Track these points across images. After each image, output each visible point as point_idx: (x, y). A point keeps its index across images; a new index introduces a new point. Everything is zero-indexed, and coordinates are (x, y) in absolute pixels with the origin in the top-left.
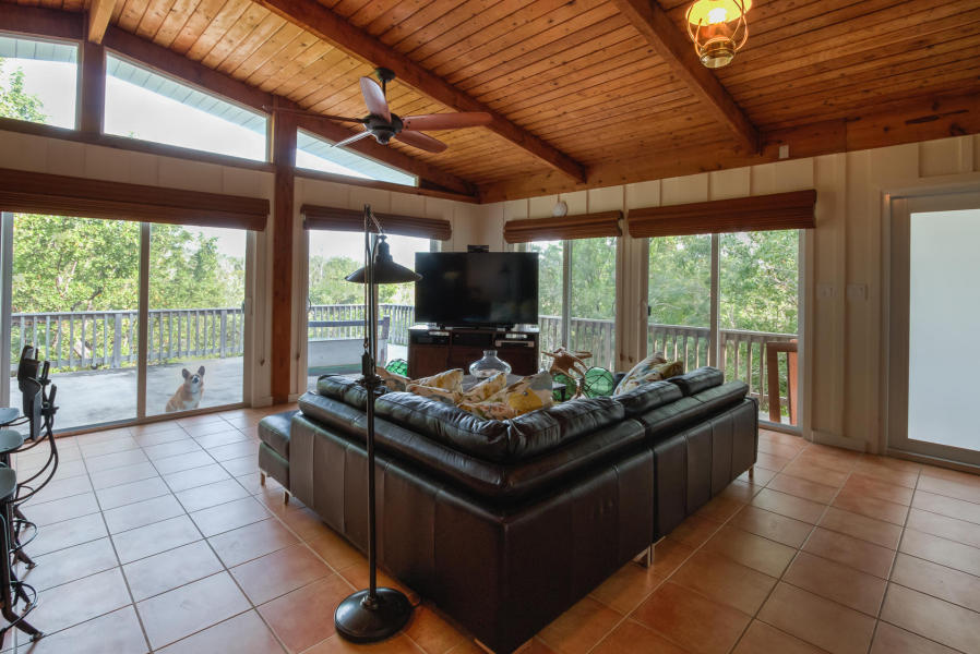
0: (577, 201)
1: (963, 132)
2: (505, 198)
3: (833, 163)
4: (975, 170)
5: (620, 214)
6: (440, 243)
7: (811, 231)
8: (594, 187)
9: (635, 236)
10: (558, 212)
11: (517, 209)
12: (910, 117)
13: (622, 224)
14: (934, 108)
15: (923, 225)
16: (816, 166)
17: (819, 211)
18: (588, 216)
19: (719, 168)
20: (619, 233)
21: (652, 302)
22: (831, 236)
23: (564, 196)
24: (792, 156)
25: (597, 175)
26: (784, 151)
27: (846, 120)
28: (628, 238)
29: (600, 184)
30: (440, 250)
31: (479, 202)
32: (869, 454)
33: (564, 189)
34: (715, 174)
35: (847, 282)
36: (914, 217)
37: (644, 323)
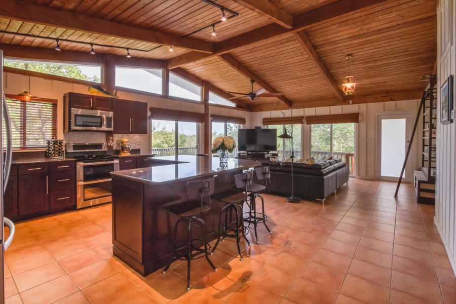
0: (288, 113)
1: (393, 100)
2: (262, 111)
3: (363, 106)
4: (396, 110)
5: (303, 117)
6: (242, 125)
7: (358, 124)
8: (294, 108)
9: (307, 124)
10: (281, 116)
11: (267, 114)
12: (382, 96)
13: (304, 120)
14: (387, 94)
15: (385, 122)
16: (359, 106)
17: (360, 118)
18: (292, 118)
19: (333, 105)
20: (302, 123)
21: (312, 144)
22: (363, 125)
23: (283, 111)
24: (353, 103)
25: (294, 105)
26: (351, 102)
27: (367, 95)
28: (306, 125)
29: (296, 108)
30: (242, 128)
31: (251, 111)
32: (372, 180)
33: (284, 109)
34: (331, 107)
35: (367, 137)
36: (383, 120)
37: (310, 150)
